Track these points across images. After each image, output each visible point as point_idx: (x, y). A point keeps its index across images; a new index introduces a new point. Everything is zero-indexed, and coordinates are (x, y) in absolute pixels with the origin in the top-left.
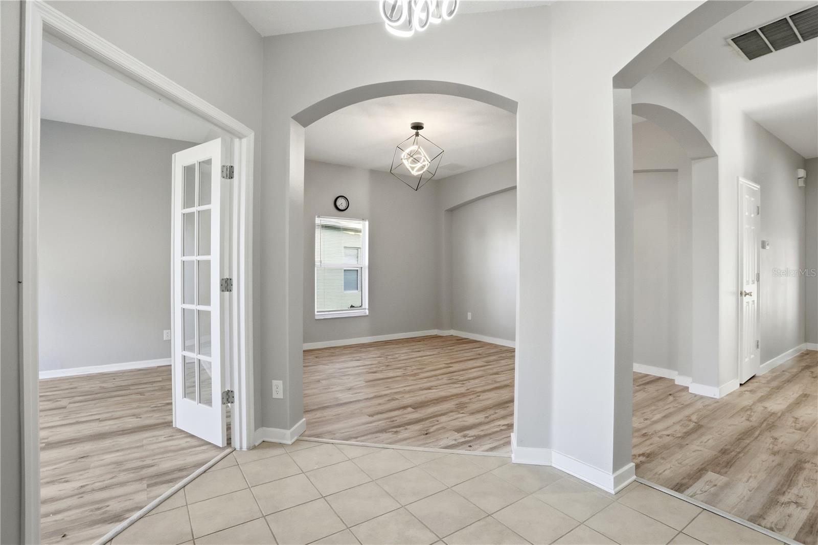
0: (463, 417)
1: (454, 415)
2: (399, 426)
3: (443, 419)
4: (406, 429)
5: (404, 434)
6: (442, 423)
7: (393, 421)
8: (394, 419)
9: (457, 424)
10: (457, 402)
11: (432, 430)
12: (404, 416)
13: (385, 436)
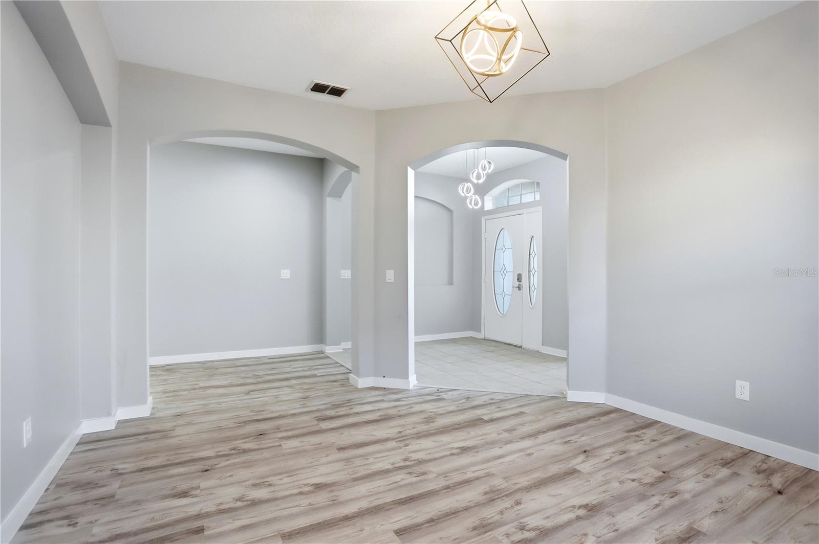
0: (432, 409)
1: (440, 411)
2: (490, 404)
3: (452, 408)
4: (485, 401)
5: (486, 398)
6: (454, 405)
7: (498, 407)
8: (498, 409)
9: (441, 404)
10: (432, 425)
11: (463, 401)
12: (489, 412)
13: (501, 397)
